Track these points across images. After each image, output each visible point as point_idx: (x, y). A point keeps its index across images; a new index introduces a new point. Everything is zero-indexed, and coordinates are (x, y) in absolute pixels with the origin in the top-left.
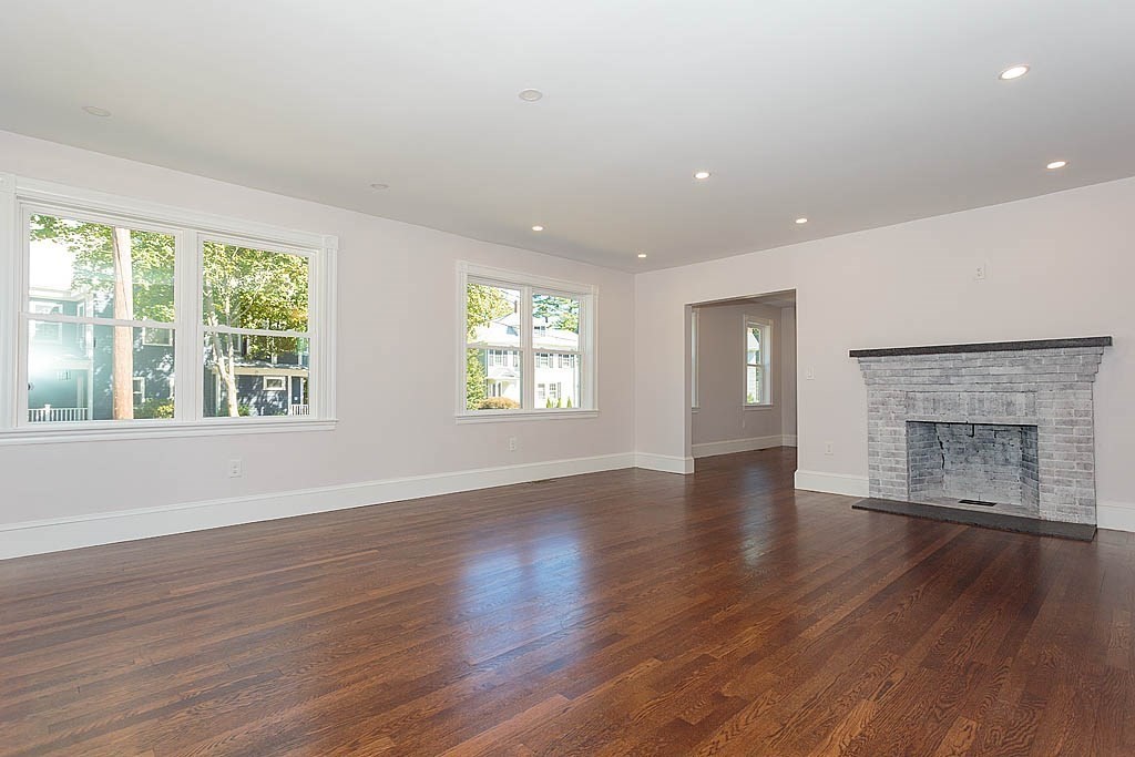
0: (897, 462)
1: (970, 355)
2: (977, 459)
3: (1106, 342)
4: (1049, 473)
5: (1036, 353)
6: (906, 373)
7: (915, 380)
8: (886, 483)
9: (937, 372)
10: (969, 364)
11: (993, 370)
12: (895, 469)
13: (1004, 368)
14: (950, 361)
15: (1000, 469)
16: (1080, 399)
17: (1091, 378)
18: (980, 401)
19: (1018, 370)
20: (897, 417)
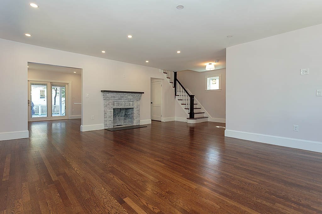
0: (111, 119)
1: (126, 94)
2: (117, 116)
3: (143, 93)
4: (135, 117)
5: (135, 94)
6: (114, 97)
7: (115, 99)
8: (108, 124)
9: (120, 97)
10: (125, 95)
11: (129, 97)
12: (110, 121)
13: (130, 96)
14: (122, 94)
15: (121, 118)
16: (139, 103)
17: (140, 99)
18: (126, 103)
19: (132, 97)
20: (111, 108)
